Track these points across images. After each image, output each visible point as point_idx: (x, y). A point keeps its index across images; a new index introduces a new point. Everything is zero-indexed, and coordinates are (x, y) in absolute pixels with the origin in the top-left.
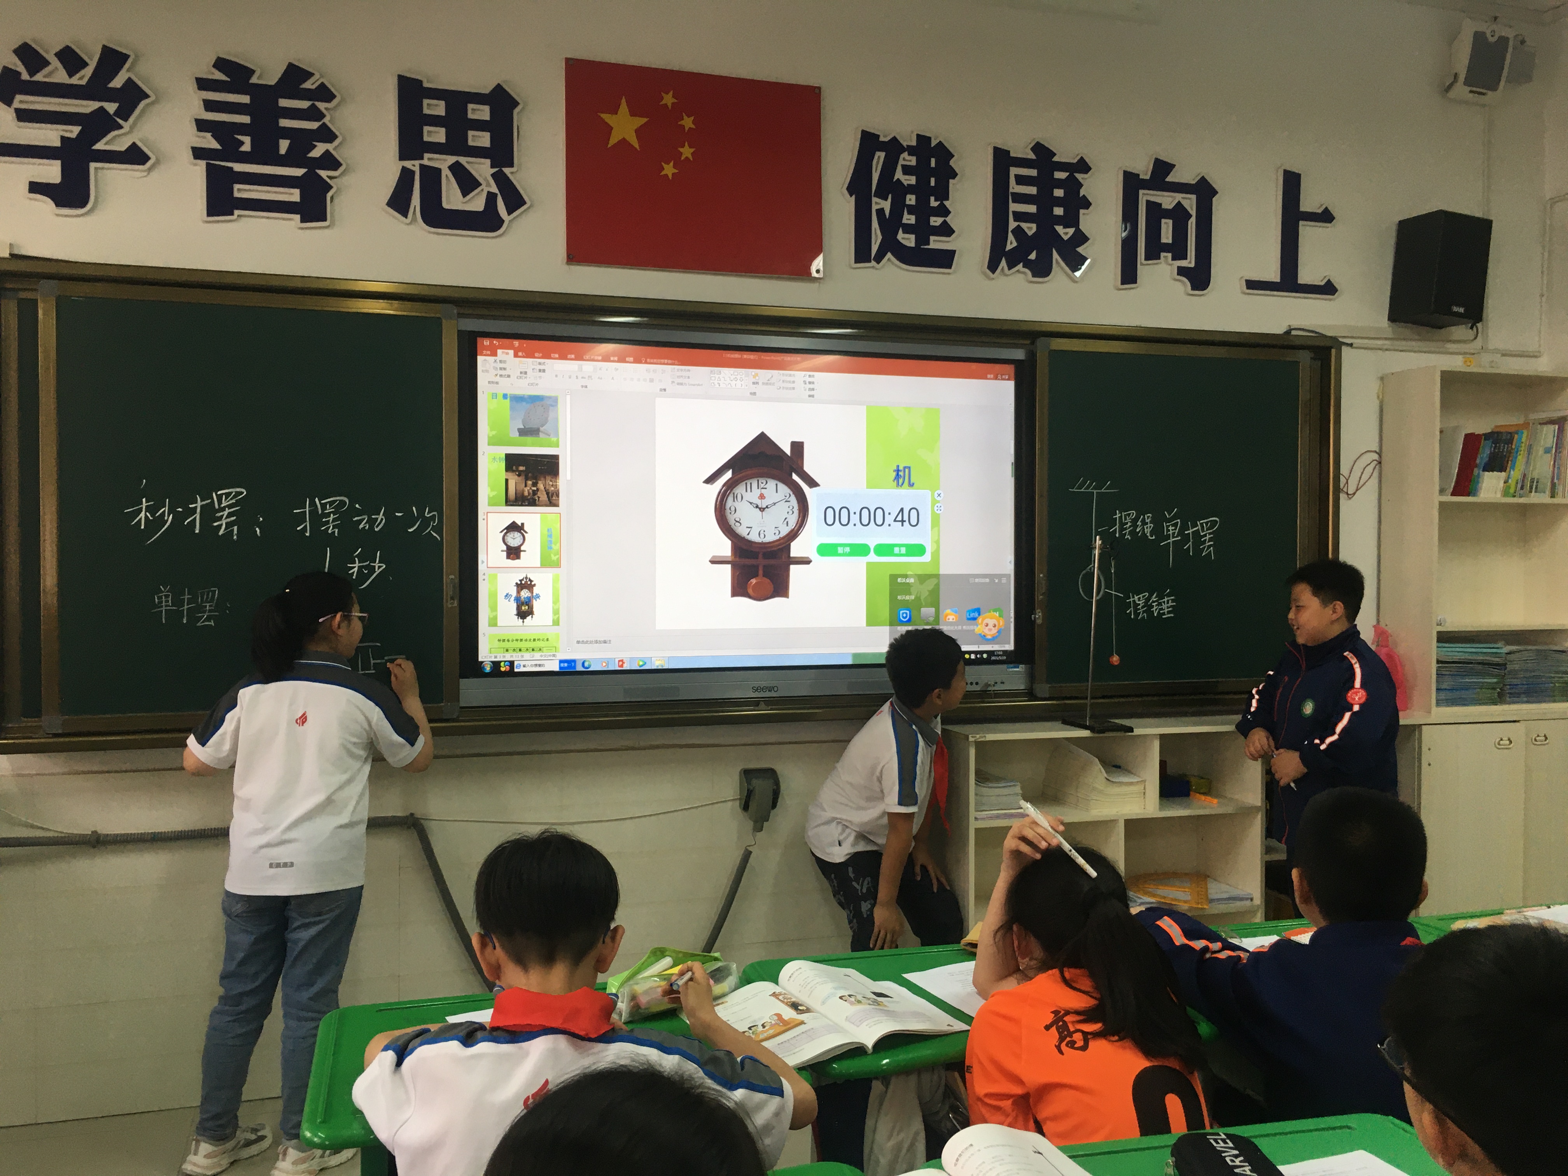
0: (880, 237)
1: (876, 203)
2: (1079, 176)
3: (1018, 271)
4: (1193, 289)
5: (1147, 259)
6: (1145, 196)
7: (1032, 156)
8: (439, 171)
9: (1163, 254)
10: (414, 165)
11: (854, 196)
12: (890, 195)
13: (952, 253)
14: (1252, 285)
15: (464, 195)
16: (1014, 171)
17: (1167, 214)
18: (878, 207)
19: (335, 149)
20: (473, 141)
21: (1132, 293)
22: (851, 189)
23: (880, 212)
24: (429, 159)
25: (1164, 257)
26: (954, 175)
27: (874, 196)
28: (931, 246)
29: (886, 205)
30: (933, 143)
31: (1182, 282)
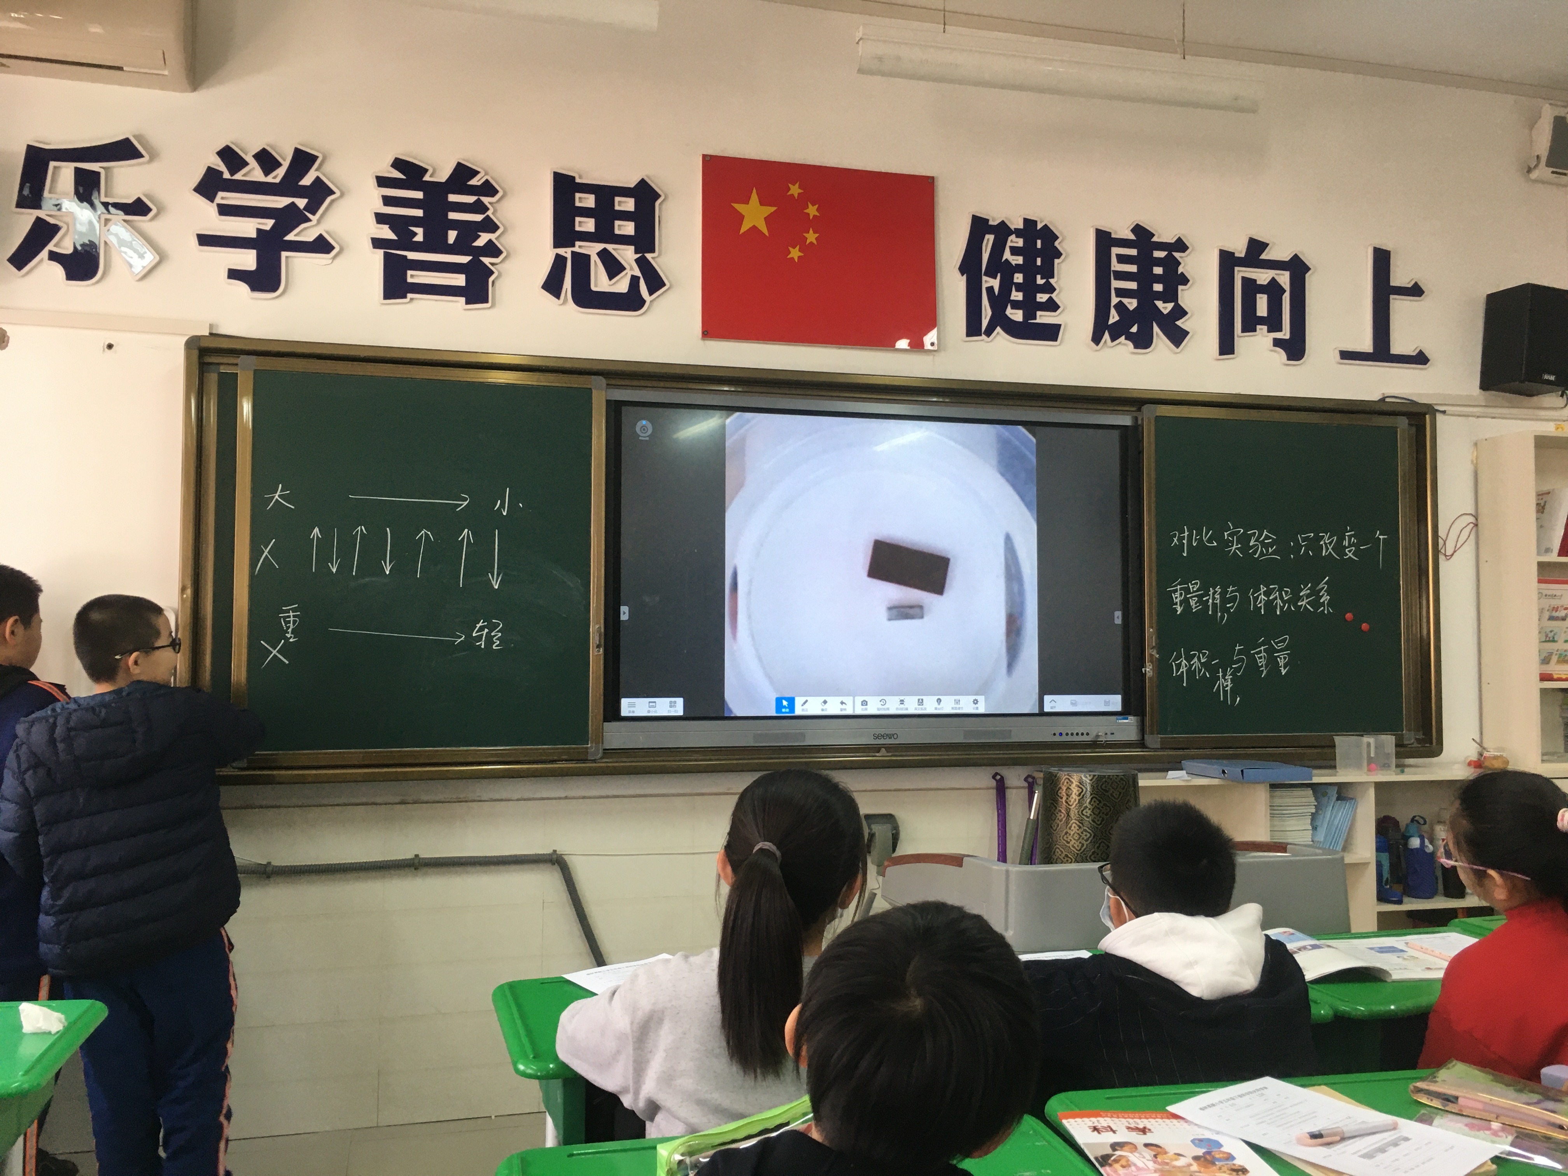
0: (989, 313)
1: (986, 281)
2: (1177, 255)
3: (1120, 343)
4: (1289, 359)
5: (1243, 331)
6: (1240, 273)
7: (1132, 237)
8: (588, 257)
9: (1258, 327)
10: (566, 252)
11: (965, 275)
12: (999, 275)
13: (1058, 327)
14: (1346, 355)
15: (611, 278)
16: (1115, 251)
17: (1262, 289)
18: (988, 285)
19: (496, 239)
20: (619, 229)
21: (1229, 363)
22: (963, 269)
23: (990, 290)
24: (580, 247)
25: (1260, 329)
26: (1058, 254)
27: (985, 275)
28: (1038, 321)
29: (995, 283)
30: (1039, 226)
31: (1278, 353)
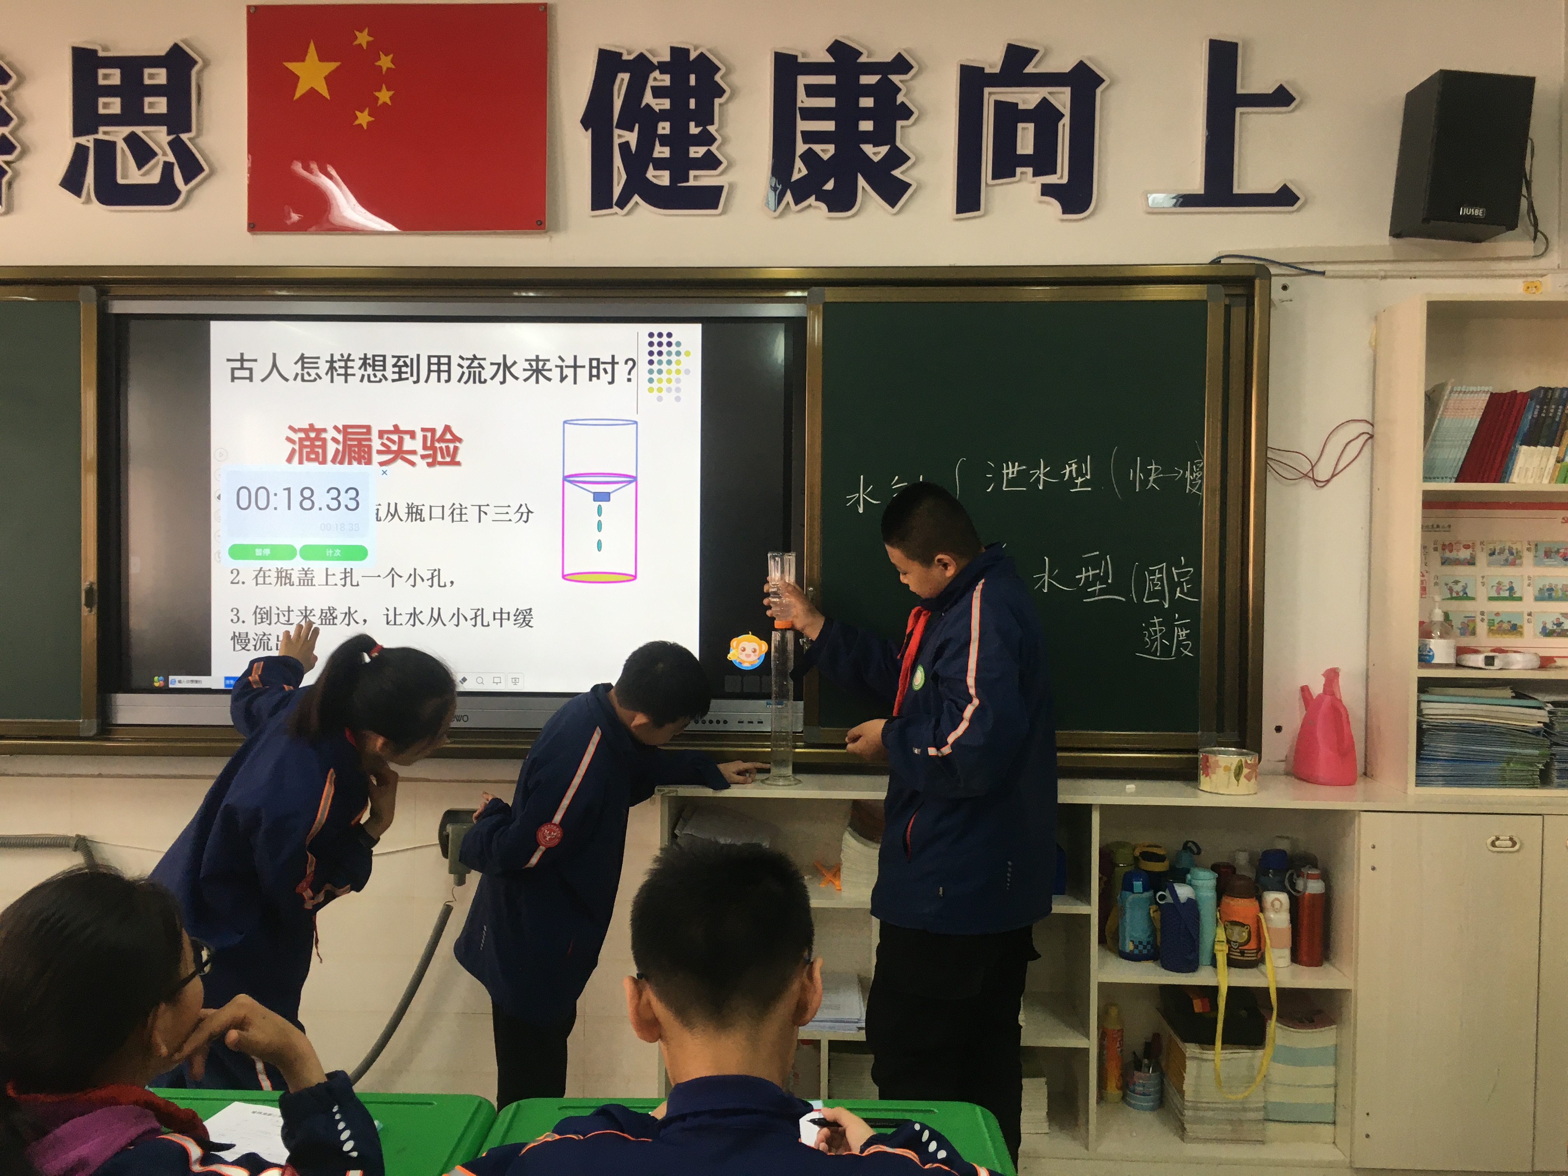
0: (623, 177)
1: (620, 136)
2: (896, 79)
3: (810, 206)
4: (1065, 212)
5: (994, 177)
6: (992, 96)
7: (830, 59)
8: (113, 144)
9: (1019, 170)
10: (88, 141)
11: (590, 130)
12: (637, 126)
13: (719, 189)
15: (140, 168)
16: (803, 80)
17: (1026, 116)
18: (623, 140)
19: (10, 133)
20: (149, 108)
21: (972, 224)
22: (586, 122)
23: (625, 146)
24: (105, 133)
25: (1022, 173)
26: (720, 92)
27: (617, 127)
28: (692, 183)
29: (632, 138)
30: (693, 55)
31: (1048, 203)
